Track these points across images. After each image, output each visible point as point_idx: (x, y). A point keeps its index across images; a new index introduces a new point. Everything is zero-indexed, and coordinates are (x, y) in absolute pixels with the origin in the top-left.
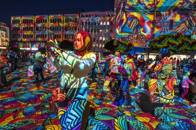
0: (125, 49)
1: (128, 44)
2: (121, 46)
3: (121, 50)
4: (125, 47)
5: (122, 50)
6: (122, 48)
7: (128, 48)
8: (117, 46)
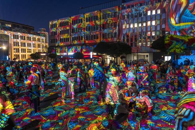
0: (182, 48)
1: (187, 40)
2: (176, 44)
3: (177, 50)
4: (182, 45)
5: (178, 48)
6: (177, 46)
7: (187, 46)
8: (170, 44)
